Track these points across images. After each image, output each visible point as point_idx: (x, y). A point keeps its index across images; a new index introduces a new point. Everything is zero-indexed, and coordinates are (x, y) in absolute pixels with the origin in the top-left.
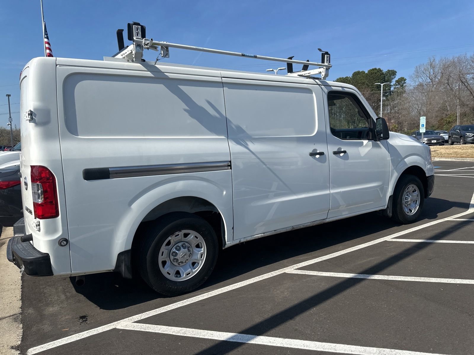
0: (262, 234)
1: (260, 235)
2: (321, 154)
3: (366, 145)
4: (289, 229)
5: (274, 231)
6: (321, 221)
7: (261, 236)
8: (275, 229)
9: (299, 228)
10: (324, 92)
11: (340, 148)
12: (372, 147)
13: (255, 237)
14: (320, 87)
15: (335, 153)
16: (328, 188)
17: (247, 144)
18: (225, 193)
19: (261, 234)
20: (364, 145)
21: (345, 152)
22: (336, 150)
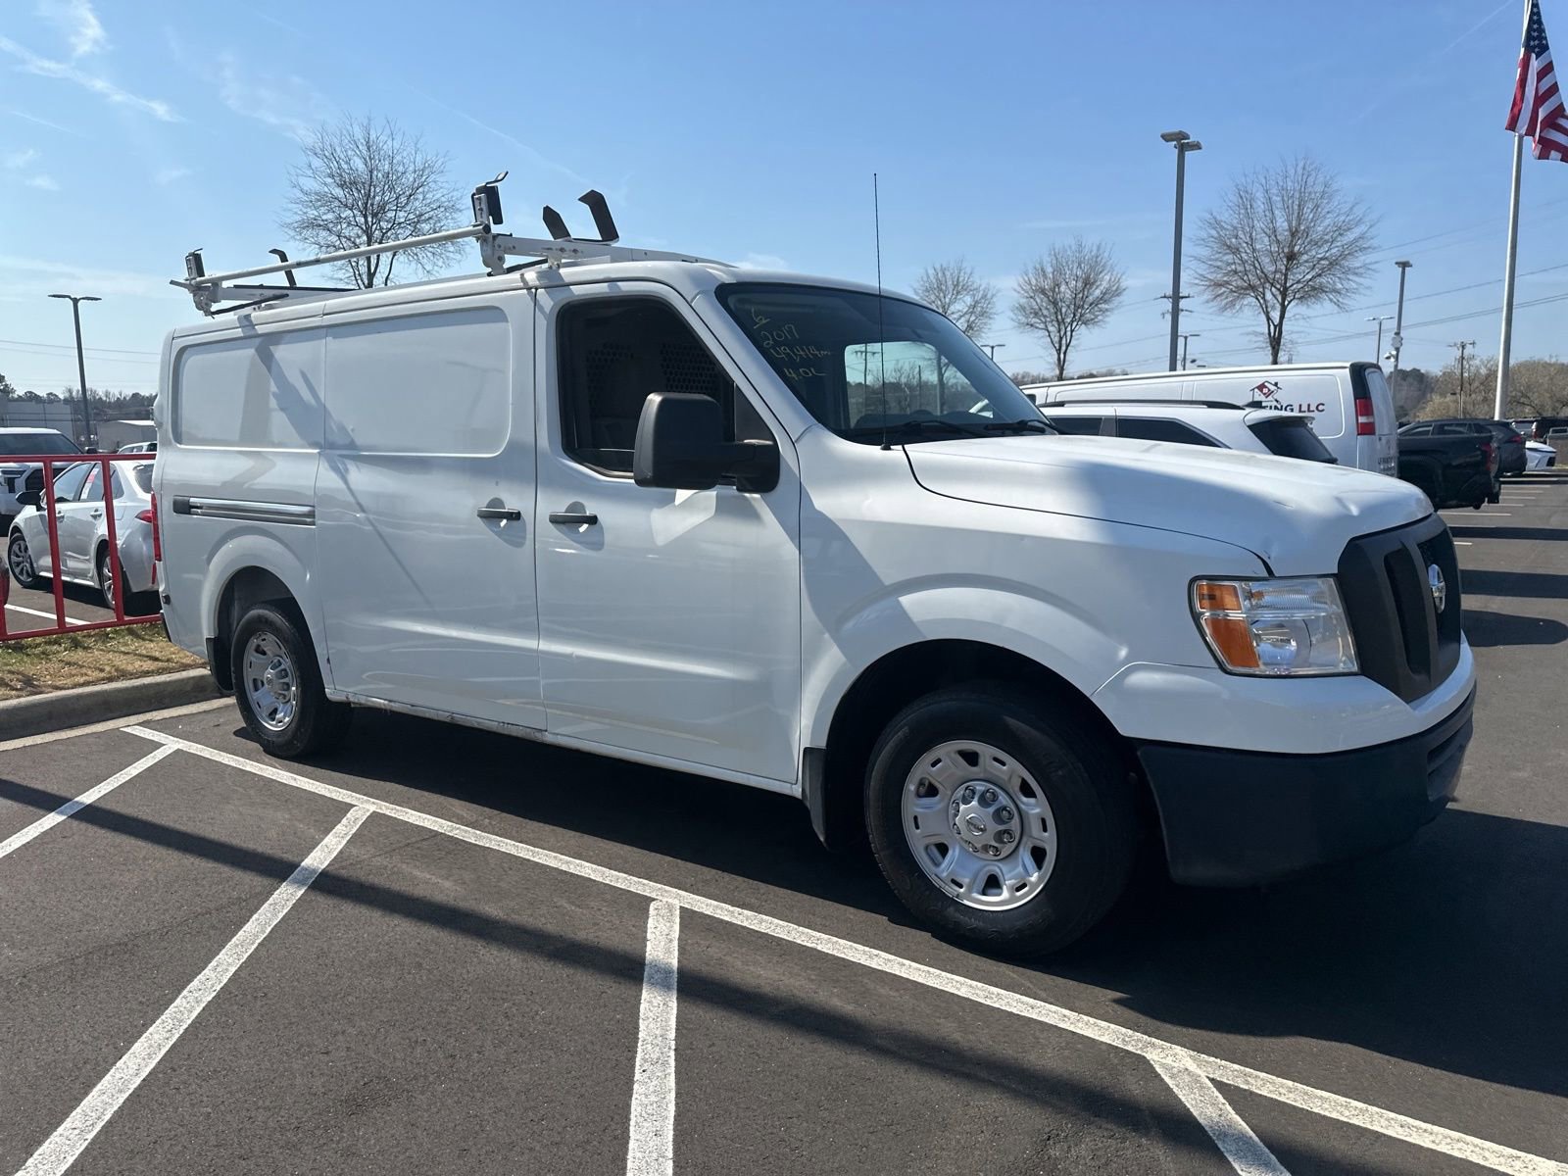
0: (386, 702)
1: (382, 701)
2: (515, 516)
3: (685, 504)
4: (443, 717)
5: (413, 706)
6: (528, 730)
7: (384, 705)
8: (412, 702)
9: (468, 725)
10: (542, 309)
11: (582, 507)
12: (713, 513)
13: (373, 702)
14: (530, 293)
15: (556, 520)
16: (537, 631)
17: (347, 470)
18: (308, 576)
19: (385, 700)
20: (677, 502)
21: (592, 520)
22: (561, 508)
